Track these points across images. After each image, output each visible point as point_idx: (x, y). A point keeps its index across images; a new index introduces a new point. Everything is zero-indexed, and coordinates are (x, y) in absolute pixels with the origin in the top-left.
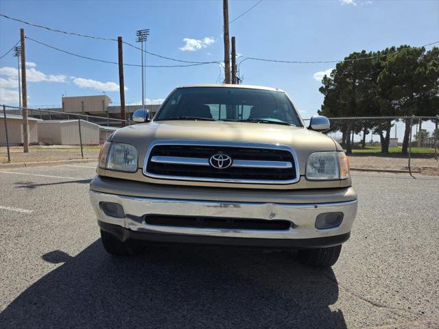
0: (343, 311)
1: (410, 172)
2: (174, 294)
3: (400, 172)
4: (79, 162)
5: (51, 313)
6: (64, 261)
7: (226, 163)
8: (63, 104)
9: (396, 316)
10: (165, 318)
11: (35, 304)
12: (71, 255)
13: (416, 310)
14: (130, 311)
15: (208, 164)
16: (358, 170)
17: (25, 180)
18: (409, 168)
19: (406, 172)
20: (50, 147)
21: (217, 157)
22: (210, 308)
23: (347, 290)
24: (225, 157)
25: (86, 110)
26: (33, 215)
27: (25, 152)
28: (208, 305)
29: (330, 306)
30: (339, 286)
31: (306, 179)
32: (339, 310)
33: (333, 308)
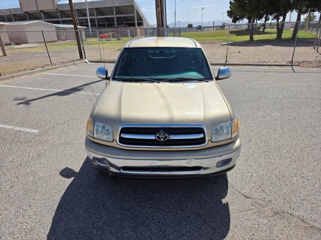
0: (229, 203)
1: (292, 66)
2: (139, 197)
3: (285, 65)
4: (50, 69)
5: (79, 216)
6: (73, 176)
7: (165, 138)
8: (20, 3)
9: (256, 205)
10: (138, 215)
11: (69, 210)
12: (75, 171)
13: (267, 200)
14: (119, 211)
15: (154, 138)
16: (255, 65)
17: (20, 96)
18: (292, 62)
19: (289, 65)
20: (21, 46)
21: (160, 135)
22: (159, 206)
23: (233, 188)
24: (164, 135)
25: (40, 9)
26: (40, 135)
27: (4, 56)
28: (159, 204)
29: (223, 200)
30: (229, 185)
31: (212, 142)
32: (227, 202)
33: (224, 201)
